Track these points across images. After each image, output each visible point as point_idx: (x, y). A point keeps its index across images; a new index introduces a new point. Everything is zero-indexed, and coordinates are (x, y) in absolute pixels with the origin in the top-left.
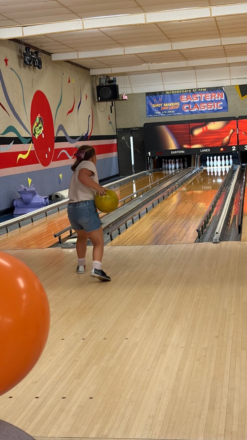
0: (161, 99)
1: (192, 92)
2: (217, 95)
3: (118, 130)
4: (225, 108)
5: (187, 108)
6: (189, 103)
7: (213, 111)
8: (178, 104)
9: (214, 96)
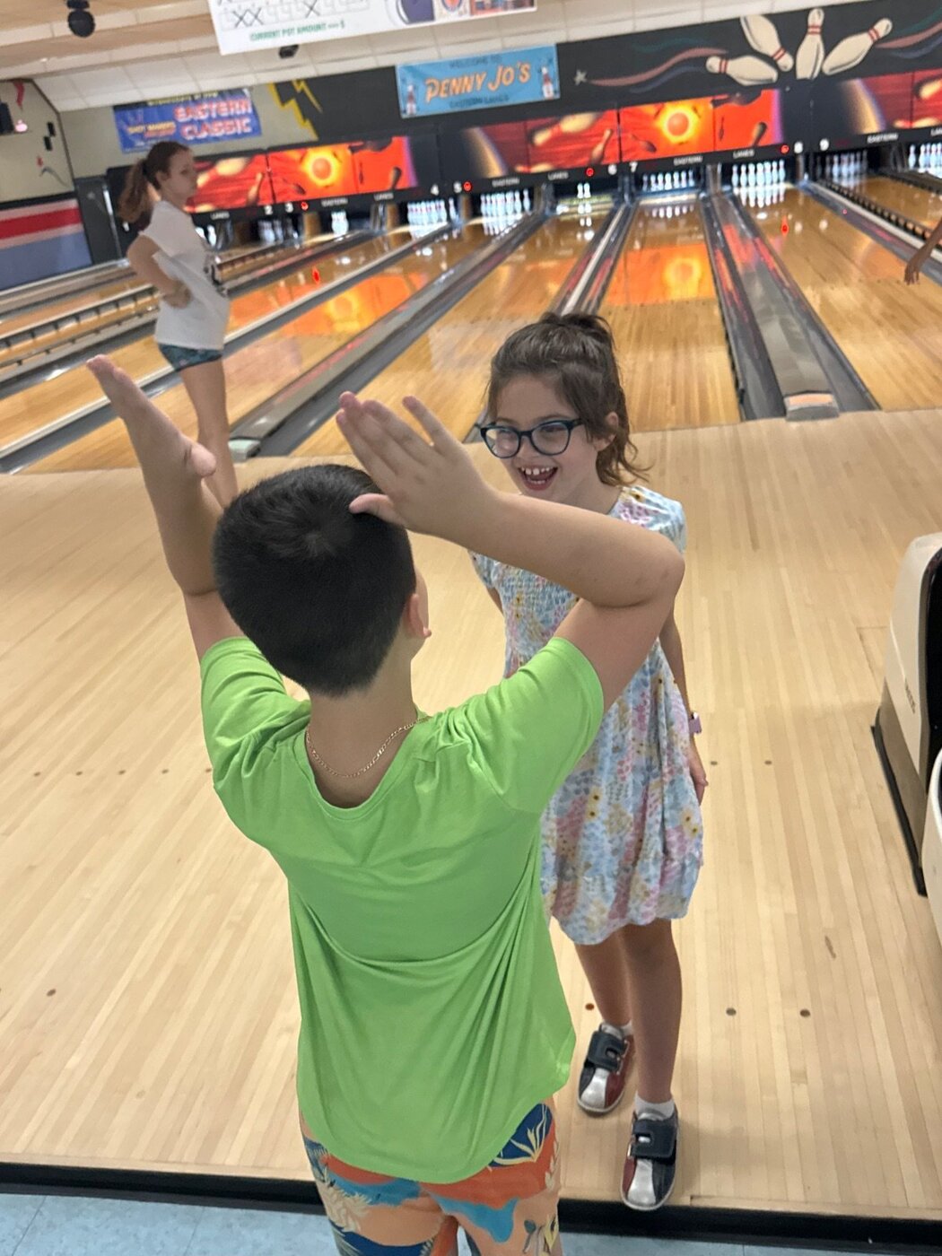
0: (140, 117)
1: (193, 101)
2: (237, 105)
3: (76, 181)
4: (257, 130)
5: (191, 132)
6: (191, 122)
7: (236, 136)
8: (171, 124)
9: (234, 106)
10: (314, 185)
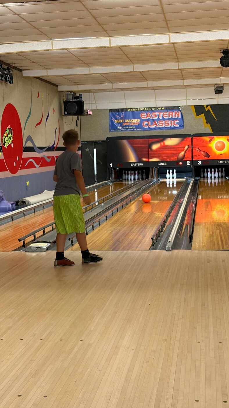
0: (123, 116)
1: (151, 110)
2: (174, 114)
3: (82, 143)
4: (181, 126)
5: (147, 125)
6: (148, 120)
7: (171, 128)
8: (139, 120)
9: (172, 115)
10: (215, 154)
